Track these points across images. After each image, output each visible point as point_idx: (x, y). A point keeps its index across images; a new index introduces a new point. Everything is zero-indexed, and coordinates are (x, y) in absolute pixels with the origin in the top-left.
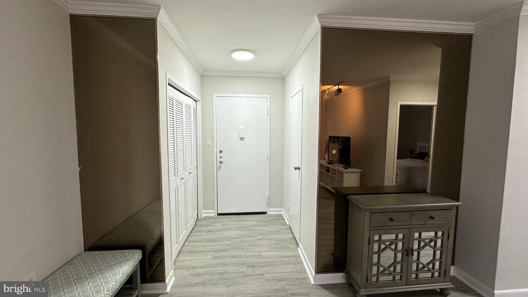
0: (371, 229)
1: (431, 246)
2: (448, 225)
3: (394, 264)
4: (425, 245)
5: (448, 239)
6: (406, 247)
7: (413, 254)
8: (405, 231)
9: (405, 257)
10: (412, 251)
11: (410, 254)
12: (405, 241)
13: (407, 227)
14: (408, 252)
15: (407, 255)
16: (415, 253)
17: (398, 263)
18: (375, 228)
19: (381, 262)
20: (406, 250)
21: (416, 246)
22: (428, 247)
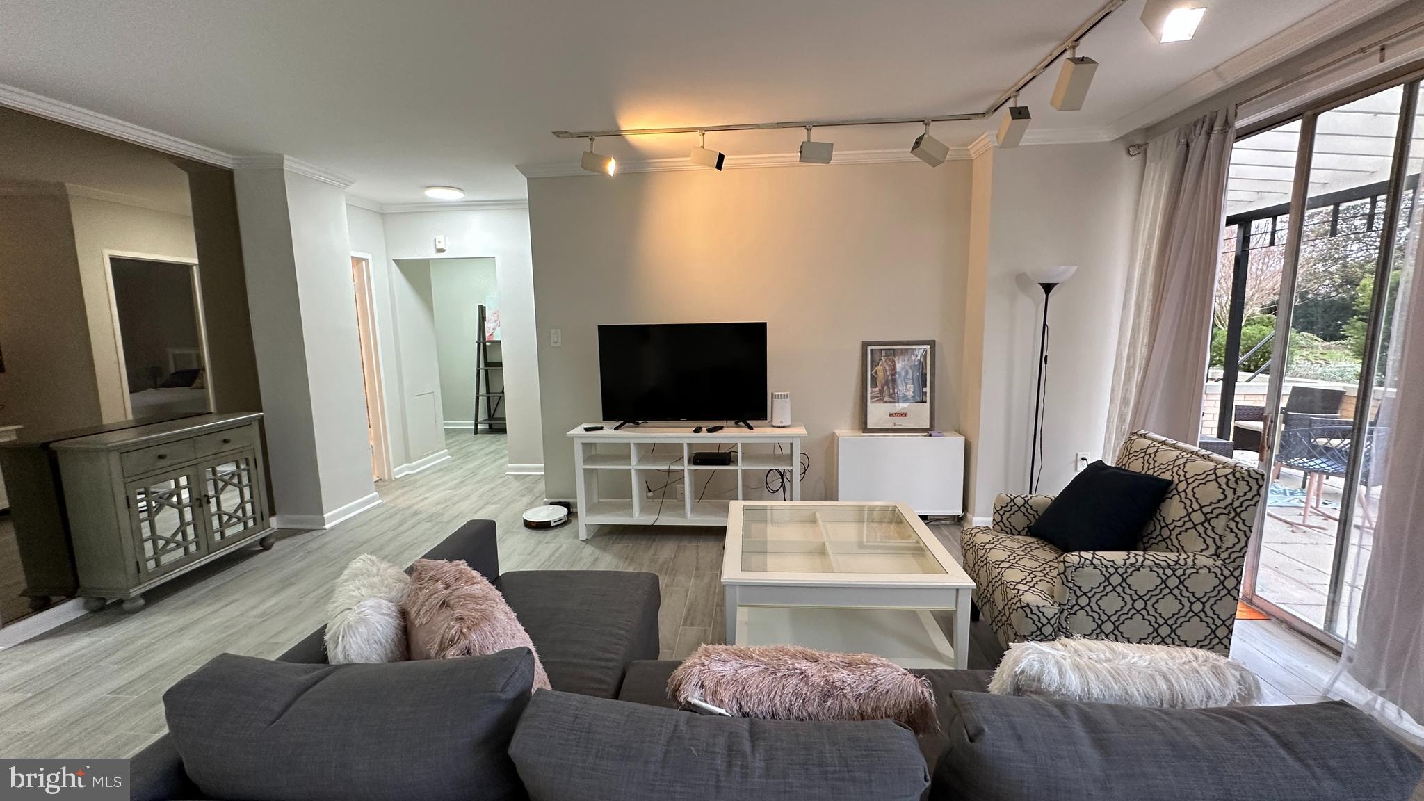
0: (128, 480)
1: (234, 485)
2: (252, 447)
3: (182, 529)
4: (226, 484)
5: (256, 467)
6: (195, 495)
7: (209, 502)
8: (189, 471)
9: (198, 510)
10: (206, 498)
11: (204, 505)
12: (192, 485)
13: (190, 463)
14: (200, 502)
15: (201, 506)
16: (213, 501)
17: (189, 524)
18: (133, 478)
19: (159, 533)
20: (197, 499)
21: (211, 492)
22: (230, 487)
